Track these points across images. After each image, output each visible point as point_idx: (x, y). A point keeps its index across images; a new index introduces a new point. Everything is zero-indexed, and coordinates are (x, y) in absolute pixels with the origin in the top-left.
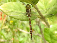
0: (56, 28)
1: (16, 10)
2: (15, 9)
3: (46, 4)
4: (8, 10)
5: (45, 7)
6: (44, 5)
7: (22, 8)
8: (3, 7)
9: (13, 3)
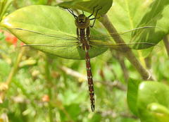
0: (156, 92)
1: (48, 27)
2: (47, 24)
3: (135, 9)
4: (28, 28)
5: (132, 19)
6: (128, 13)
7: (67, 23)
8: (14, 20)
9: (41, 9)
